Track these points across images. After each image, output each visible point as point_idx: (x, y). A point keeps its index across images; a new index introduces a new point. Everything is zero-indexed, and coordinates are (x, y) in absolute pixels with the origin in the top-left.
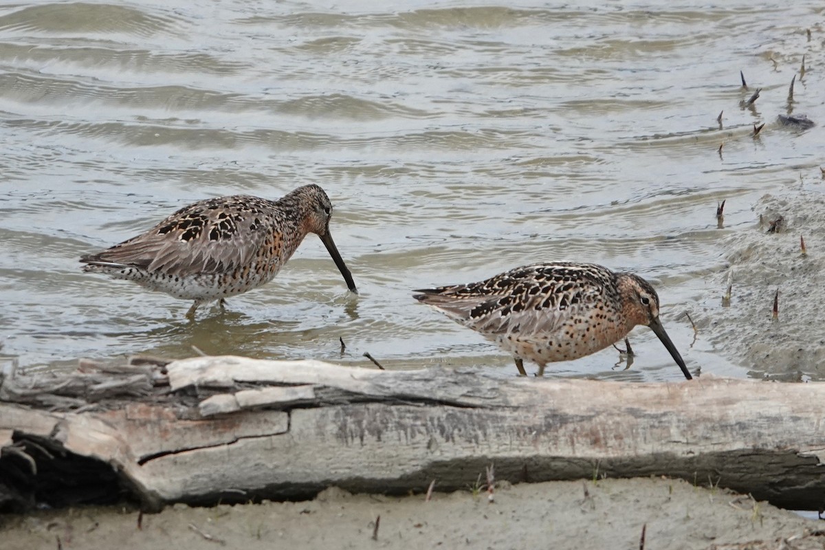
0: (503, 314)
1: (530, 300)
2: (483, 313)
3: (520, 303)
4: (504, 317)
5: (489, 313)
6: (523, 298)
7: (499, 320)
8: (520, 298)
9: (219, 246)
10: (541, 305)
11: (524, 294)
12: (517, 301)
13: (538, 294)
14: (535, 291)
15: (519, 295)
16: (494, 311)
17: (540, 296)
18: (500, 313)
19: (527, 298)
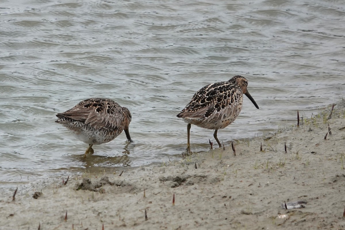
0: (218, 111)
1: (226, 102)
2: (211, 114)
3: (223, 105)
4: (219, 112)
5: (213, 113)
6: (223, 102)
7: (217, 114)
8: (222, 102)
9: (110, 116)
10: (231, 102)
11: (222, 100)
12: (222, 104)
13: (227, 98)
14: (225, 97)
15: (221, 101)
16: (214, 111)
17: (228, 99)
18: (217, 111)
19: (224, 101)
